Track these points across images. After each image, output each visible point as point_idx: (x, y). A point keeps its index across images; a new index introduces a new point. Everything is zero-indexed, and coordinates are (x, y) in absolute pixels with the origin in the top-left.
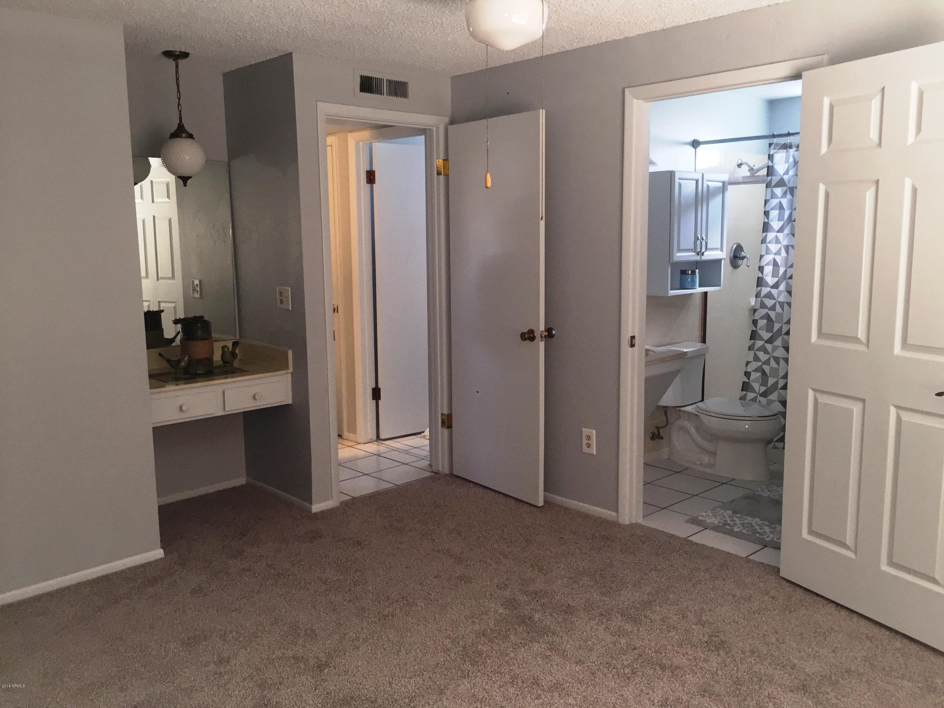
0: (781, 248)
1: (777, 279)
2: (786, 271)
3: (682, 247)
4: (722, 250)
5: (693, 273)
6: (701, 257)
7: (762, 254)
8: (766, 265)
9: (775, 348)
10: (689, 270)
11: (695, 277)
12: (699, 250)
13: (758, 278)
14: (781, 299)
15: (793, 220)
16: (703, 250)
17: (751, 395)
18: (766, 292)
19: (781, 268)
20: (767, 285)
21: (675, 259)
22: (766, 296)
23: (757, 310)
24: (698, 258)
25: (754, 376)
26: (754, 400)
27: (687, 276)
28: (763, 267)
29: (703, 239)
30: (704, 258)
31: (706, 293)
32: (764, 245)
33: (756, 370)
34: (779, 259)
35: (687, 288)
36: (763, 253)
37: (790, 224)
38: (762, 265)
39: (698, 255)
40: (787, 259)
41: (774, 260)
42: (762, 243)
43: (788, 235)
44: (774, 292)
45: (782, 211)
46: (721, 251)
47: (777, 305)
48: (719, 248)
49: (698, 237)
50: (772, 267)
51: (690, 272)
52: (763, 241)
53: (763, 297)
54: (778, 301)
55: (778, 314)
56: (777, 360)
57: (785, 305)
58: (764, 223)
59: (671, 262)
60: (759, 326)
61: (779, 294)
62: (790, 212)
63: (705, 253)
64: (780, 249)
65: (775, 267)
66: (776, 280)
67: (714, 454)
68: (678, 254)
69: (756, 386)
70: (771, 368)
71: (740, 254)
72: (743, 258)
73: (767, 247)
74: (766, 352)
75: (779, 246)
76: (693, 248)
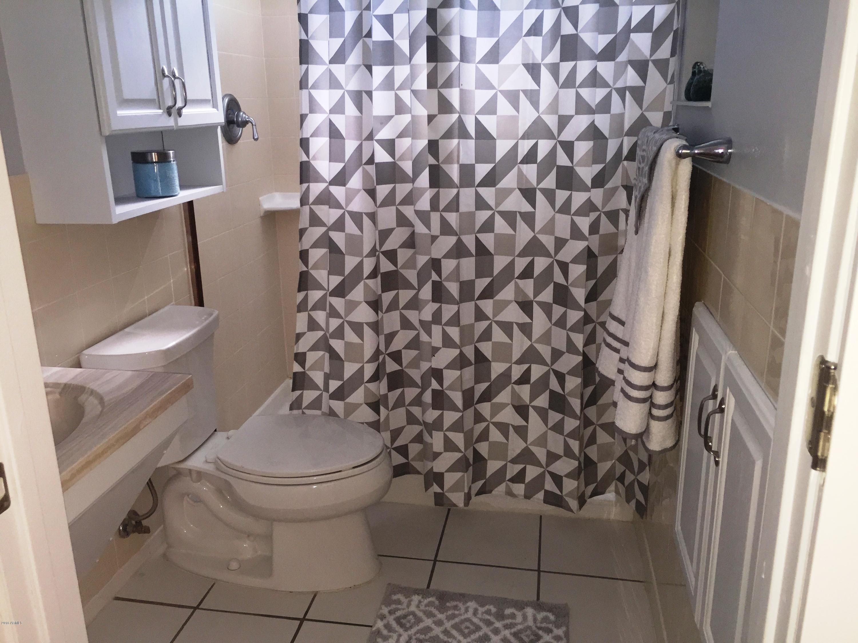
0: (343, 97)
1: (341, 165)
2: (360, 147)
3: (127, 95)
4: (215, 106)
5: (163, 158)
6: (176, 122)
7: (303, 112)
8: (311, 136)
9: (352, 306)
10: (151, 152)
11: (171, 169)
12: (170, 103)
13: (302, 163)
14: (356, 206)
15: (365, 33)
16: (180, 103)
17: (309, 396)
18: (318, 192)
19: (347, 142)
20: (319, 179)
21: (116, 126)
22: (319, 201)
23: (306, 229)
24: (169, 122)
25: (312, 358)
26: (316, 404)
27: (150, 165)
28: (308, 139)
29: (174, 76)
30: (183, 122)
31: (190, 205)
32: (305, 92)
33: (314, 348)
34: (340, 122)
35: (154, 194)
36: (305, 110)
37: (360, 44)
38: (305, 136)
39: (170, 114)
40: (359, 121)
41: (331, 123)
42: (301, 88)
43: (357, 67)
44: (338, 192)
45: (335, 14)
46: (213, 107)
47: (348, 218)
48: (209, 100)
49: (163, 70)
50: (327, 139)
51: (155, 157)
52: (303, 84)
53: (314, 203)
54: (347, 211)
55: (350, 238)
56: (357, 328)
57: (366, 219)
58: (301, 41)
59: (107, 133)
60: (311, 262)
61: (350, 197)
62: (356, 14)
63: (184, 111)
64: (341, 101)
65: (333, 140)
66: (338, 167)
67: (268, 538)
68: (121, 113)
69: (318, 377)
70: (348, 345)
71: (238, 116)
72: (245, 123)
73: (311, 96)
74: (333, 313)
75: (338, 93)
76: (156, 97)
